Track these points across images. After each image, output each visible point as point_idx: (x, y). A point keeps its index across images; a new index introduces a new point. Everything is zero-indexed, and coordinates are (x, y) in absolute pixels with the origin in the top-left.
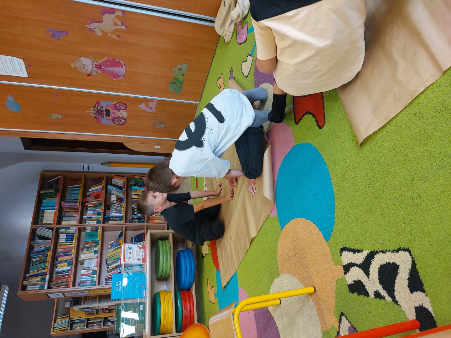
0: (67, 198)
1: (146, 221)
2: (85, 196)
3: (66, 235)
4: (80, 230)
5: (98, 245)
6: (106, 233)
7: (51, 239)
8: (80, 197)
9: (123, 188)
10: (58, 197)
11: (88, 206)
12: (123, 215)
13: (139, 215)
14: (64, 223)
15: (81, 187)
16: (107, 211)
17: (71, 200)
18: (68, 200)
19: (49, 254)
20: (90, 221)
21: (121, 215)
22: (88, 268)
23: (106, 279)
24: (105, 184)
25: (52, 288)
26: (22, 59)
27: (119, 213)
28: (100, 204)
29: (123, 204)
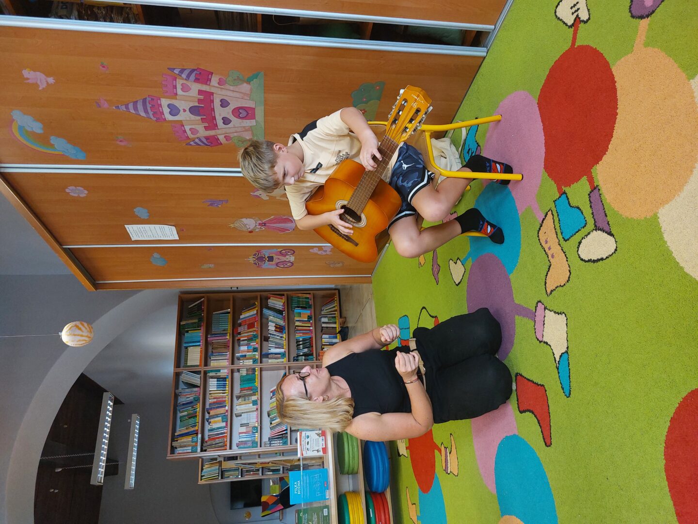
0: (214, 330)
1: (315, 359)
2: (235, 325)
3: (217, 381)
4: (232, 371)
5: (257, 393)
6: (264, 373)
7: (200, 387)
8: (229, 327)
9: (283, 311)
10: (202, 328)
11: (241, 339)
12: (285, 351)
13: (306, 350)
14: (213, 364)
15: (229, 313)
16: (265, 343)
17: (219, 332)
18: (215, 333)
19: (198, 406)
20: (245, 361)
21: (282, 350)
22: (246, 425)
23: (269, 439)
24: (259, 308)
25: (205, 451)
26: (174, 226)
27: (279, 348)
28: (255, 337)
29: (284, 336)
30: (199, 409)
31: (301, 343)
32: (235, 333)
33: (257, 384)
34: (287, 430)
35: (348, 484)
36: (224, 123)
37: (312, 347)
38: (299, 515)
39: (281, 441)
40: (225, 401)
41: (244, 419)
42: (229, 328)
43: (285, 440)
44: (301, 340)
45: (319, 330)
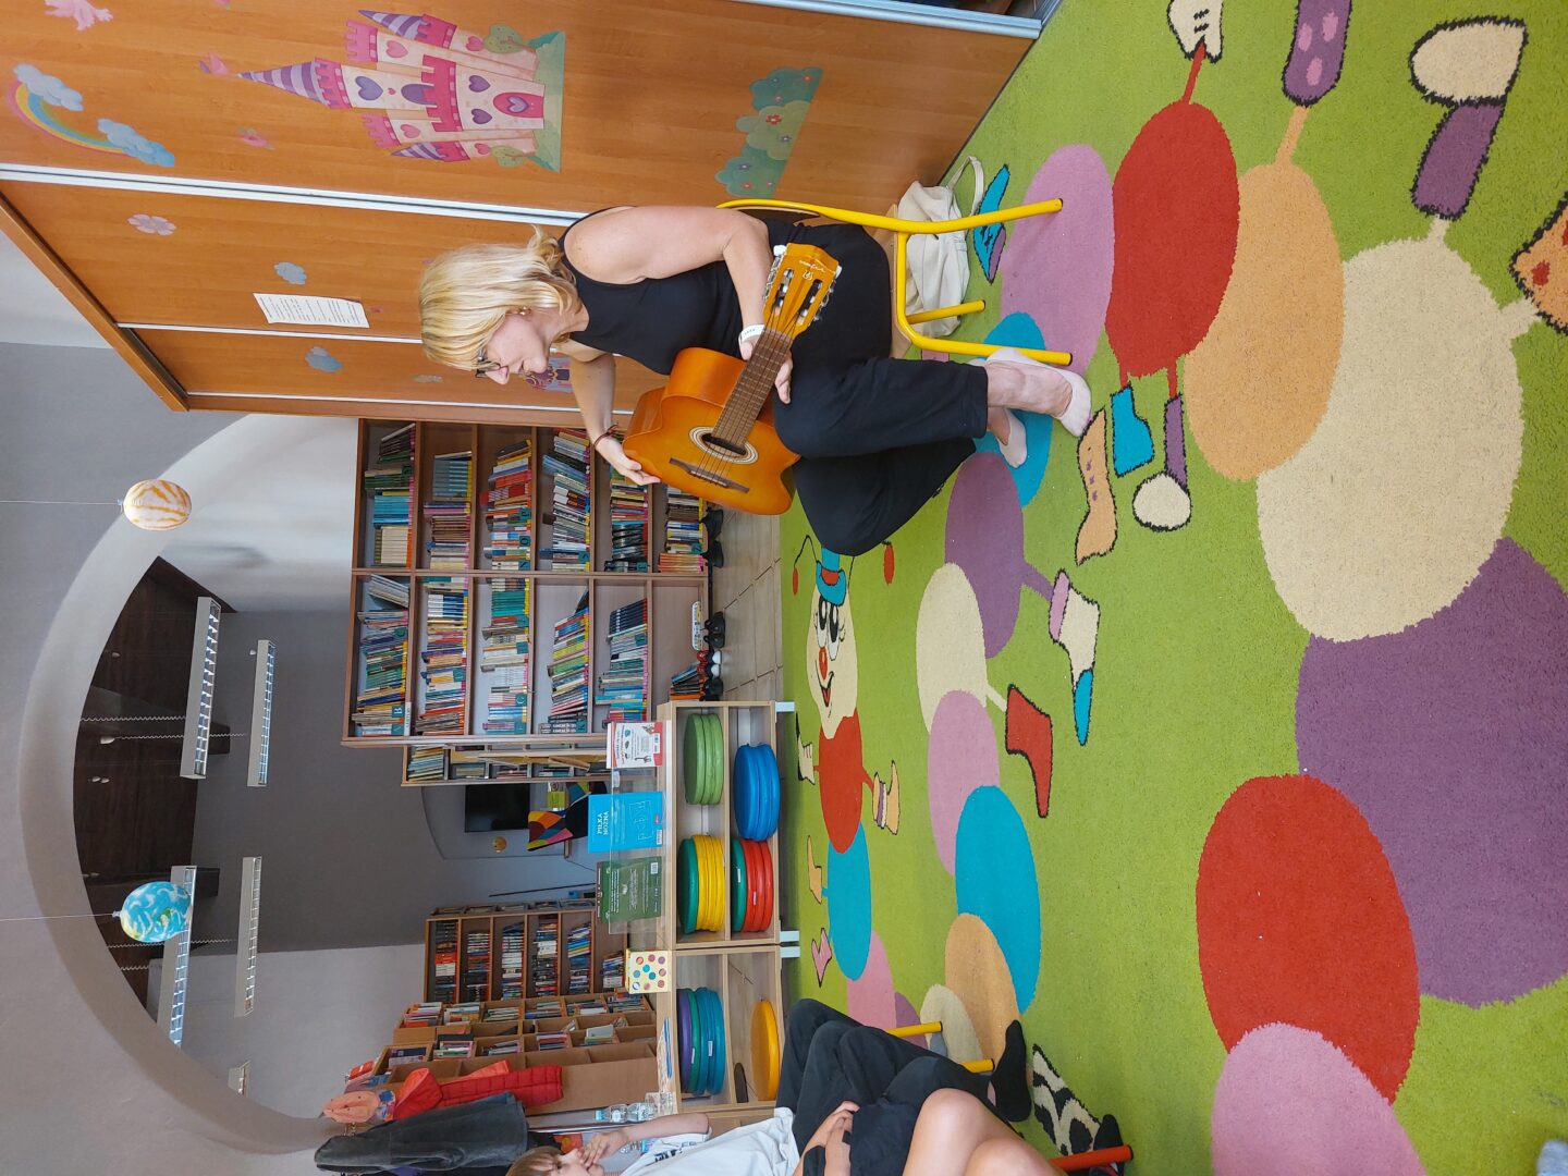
0: (438, 492)
1: (650, 569)
2: (483, 486)
3: (444, 600)
4: (476, 582)
5: (527, 629)
6: (542, 589)
7: (407, 609)
8: (471, 496)
9: (584, 467)
10: (411, 488)
11: (495, 517)
12: (587, 549)
13: (632, 550)
14: (437, 564)
15: (470, 459)
16: (545, 528)
17: (448, 499)
18: (439, 499)
19: (404, 646)
20: (503, 563)
21: (583, 547)
22: (504, 690)
23: (550, 719)
24: (535, 451)
25: (420, 734)
26: (358, 301)
27: (576, 541)
28: (526, 514)
29: (587, 516)
30: (407, 651)
31: (622, 534)
32: (481, 500)
33: (528, 610)
34: (586, 704)
35: (700, 821)
36: (475, 120)
37: (646, 543)
38: (603, 872)
39: (573, 725)
40: (460, 641)
41: (499, 677)
42: (469, 491)
43: (581, 724)
44: (623, 528)
45: (662, 509)
